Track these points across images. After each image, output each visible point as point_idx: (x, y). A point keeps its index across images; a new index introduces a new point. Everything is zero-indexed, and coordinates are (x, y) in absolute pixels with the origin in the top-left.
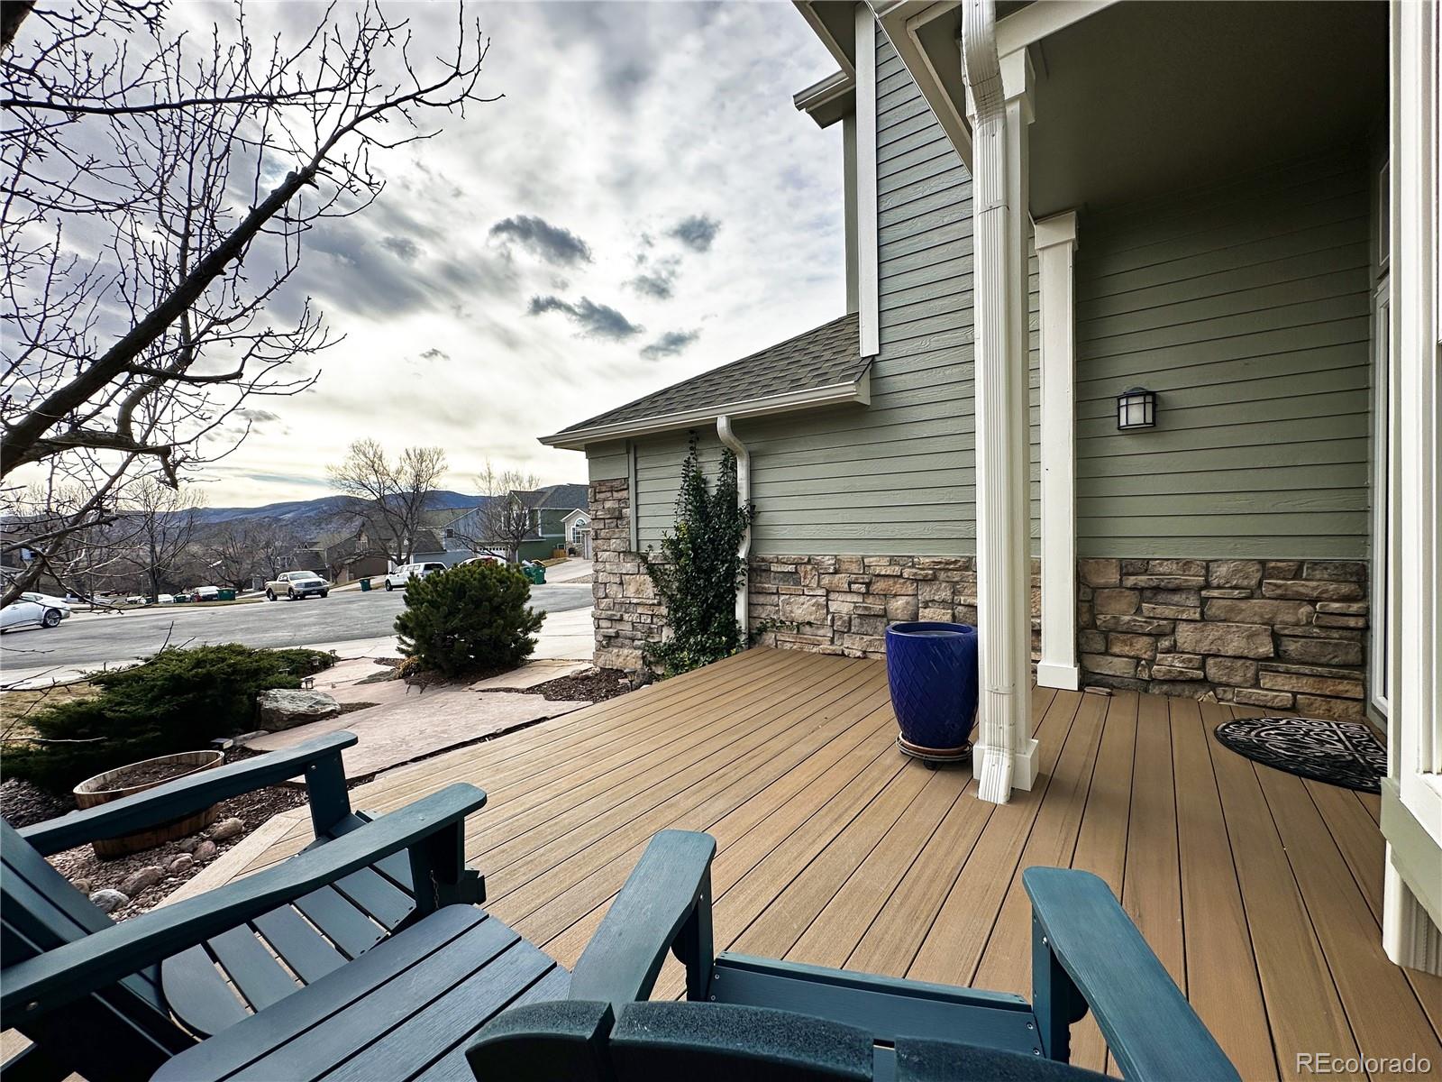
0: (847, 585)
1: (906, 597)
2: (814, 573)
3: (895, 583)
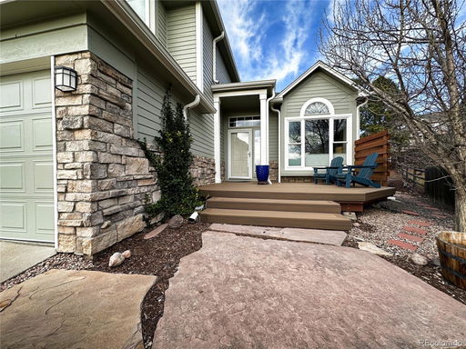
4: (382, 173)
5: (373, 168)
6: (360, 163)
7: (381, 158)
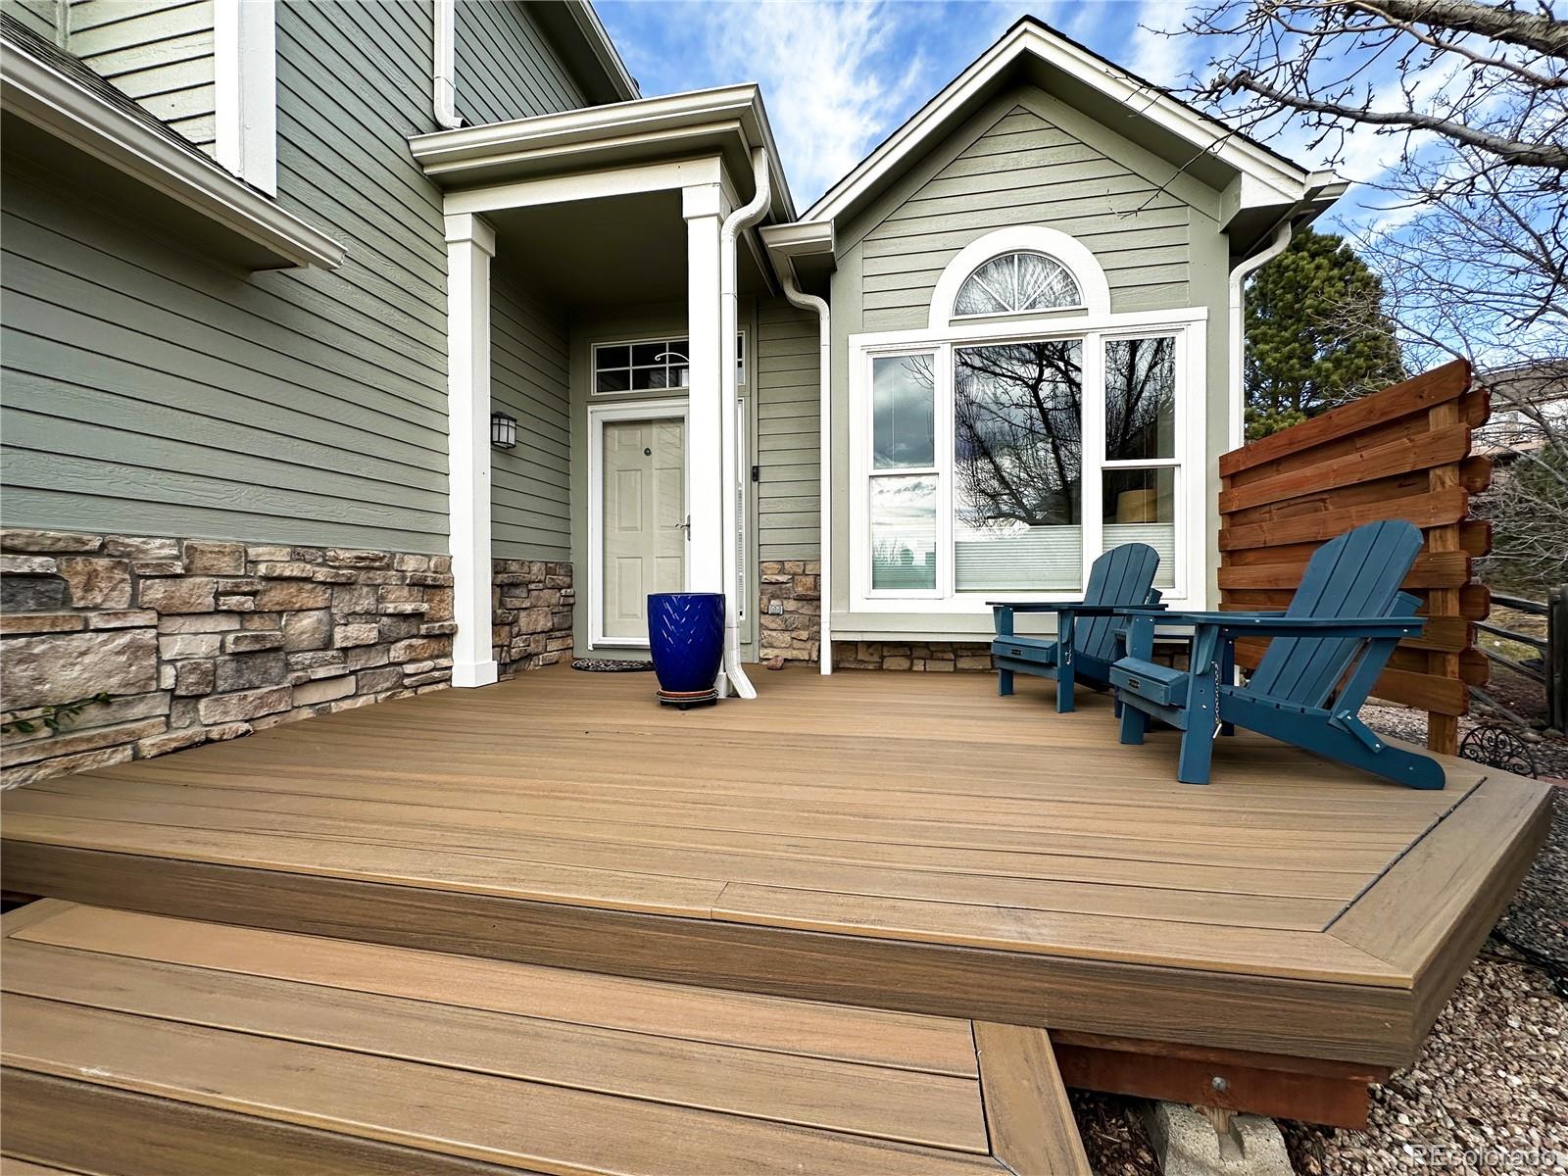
0: (211, 599)
1: (317, 613)
2: (118, 575)
3: (300, 590)
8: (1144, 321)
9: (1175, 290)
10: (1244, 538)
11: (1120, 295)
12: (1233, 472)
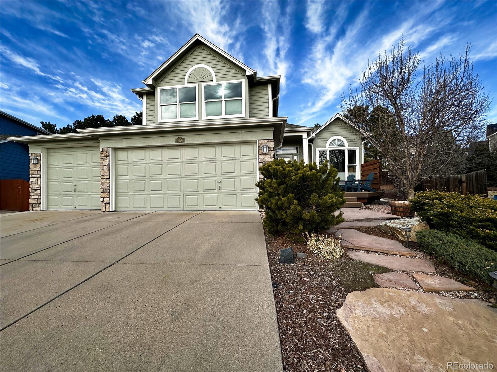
4: (377, 184)
5: (372, 181)
6: (364, 178)
7: (376, 176)
8: (352, 148)
9: (355, 145)
10: (364, 174)
11: (349, 145)
12: (362, 166)
